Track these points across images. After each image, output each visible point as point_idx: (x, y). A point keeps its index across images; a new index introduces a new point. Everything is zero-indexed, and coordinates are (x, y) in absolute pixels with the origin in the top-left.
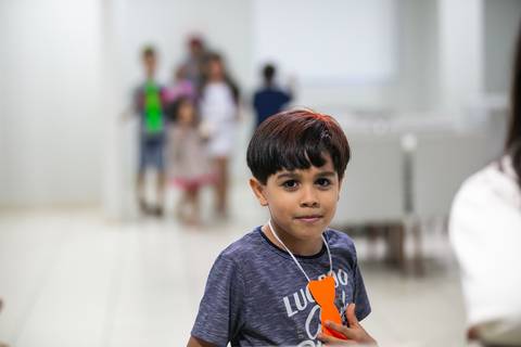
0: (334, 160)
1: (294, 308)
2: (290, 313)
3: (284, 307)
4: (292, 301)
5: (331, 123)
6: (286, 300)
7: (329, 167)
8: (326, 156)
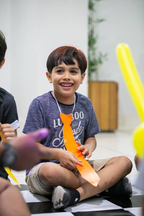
0: (79, 63)
1: (57, 124)
2: (55, 127)
3: (53, 124)
4: (57, 122)
5: (80, 52)
6: (54, 121)
7: (76, 66)
8: (75, 61)
